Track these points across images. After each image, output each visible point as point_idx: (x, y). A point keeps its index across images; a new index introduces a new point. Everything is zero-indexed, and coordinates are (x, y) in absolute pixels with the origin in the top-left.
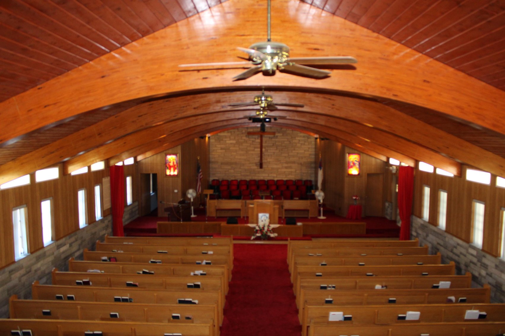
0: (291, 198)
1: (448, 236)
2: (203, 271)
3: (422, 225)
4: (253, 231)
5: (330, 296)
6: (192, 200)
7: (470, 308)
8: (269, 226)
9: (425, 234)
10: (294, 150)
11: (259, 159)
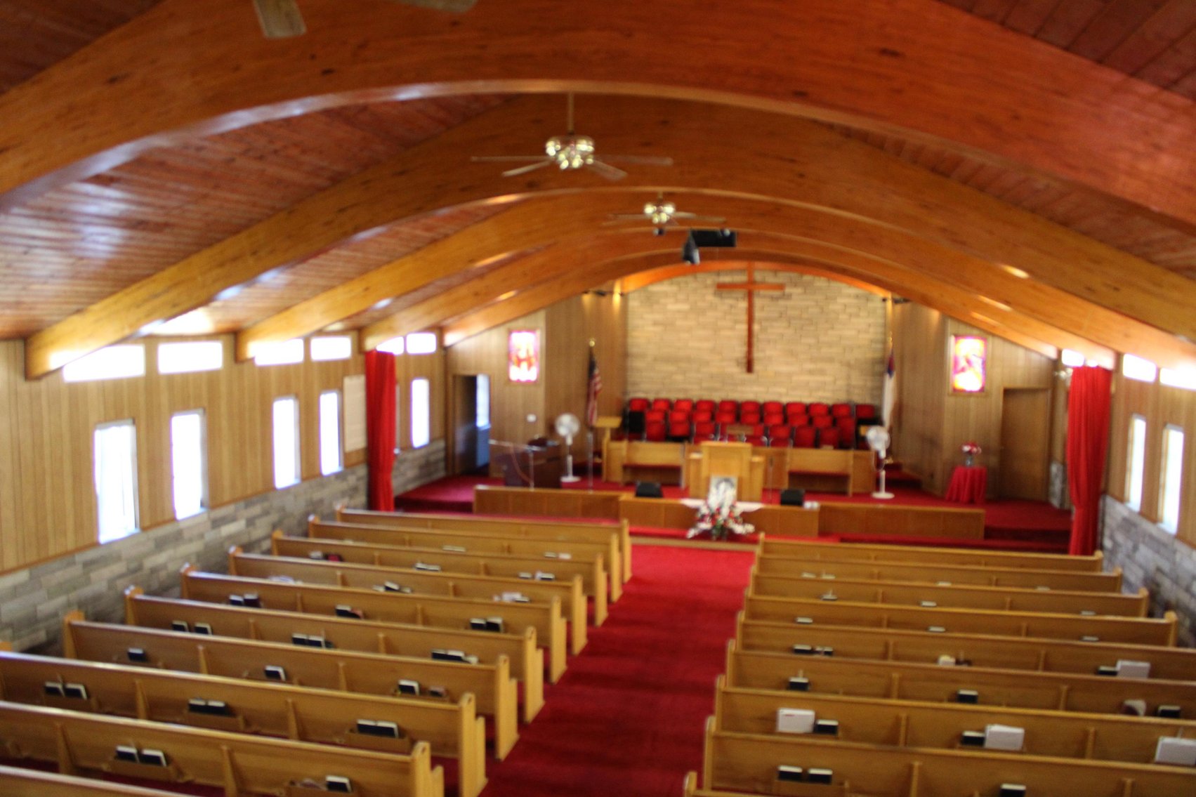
0: (816, 444)
1: (1182, 549)
2: (523, 596)
3: (1125, 520)
4: (691, 516)
5: (801, 672)
6: (569, 441)
7: (1174, 732)
8: (732, 507)
9: (1130, 544)
10: (832, 328)
11: (745, 349)
